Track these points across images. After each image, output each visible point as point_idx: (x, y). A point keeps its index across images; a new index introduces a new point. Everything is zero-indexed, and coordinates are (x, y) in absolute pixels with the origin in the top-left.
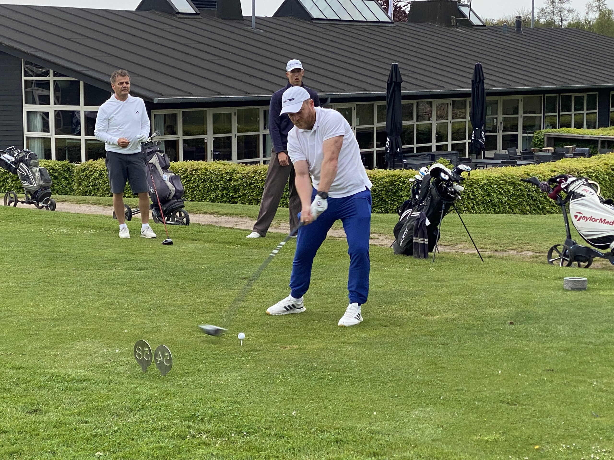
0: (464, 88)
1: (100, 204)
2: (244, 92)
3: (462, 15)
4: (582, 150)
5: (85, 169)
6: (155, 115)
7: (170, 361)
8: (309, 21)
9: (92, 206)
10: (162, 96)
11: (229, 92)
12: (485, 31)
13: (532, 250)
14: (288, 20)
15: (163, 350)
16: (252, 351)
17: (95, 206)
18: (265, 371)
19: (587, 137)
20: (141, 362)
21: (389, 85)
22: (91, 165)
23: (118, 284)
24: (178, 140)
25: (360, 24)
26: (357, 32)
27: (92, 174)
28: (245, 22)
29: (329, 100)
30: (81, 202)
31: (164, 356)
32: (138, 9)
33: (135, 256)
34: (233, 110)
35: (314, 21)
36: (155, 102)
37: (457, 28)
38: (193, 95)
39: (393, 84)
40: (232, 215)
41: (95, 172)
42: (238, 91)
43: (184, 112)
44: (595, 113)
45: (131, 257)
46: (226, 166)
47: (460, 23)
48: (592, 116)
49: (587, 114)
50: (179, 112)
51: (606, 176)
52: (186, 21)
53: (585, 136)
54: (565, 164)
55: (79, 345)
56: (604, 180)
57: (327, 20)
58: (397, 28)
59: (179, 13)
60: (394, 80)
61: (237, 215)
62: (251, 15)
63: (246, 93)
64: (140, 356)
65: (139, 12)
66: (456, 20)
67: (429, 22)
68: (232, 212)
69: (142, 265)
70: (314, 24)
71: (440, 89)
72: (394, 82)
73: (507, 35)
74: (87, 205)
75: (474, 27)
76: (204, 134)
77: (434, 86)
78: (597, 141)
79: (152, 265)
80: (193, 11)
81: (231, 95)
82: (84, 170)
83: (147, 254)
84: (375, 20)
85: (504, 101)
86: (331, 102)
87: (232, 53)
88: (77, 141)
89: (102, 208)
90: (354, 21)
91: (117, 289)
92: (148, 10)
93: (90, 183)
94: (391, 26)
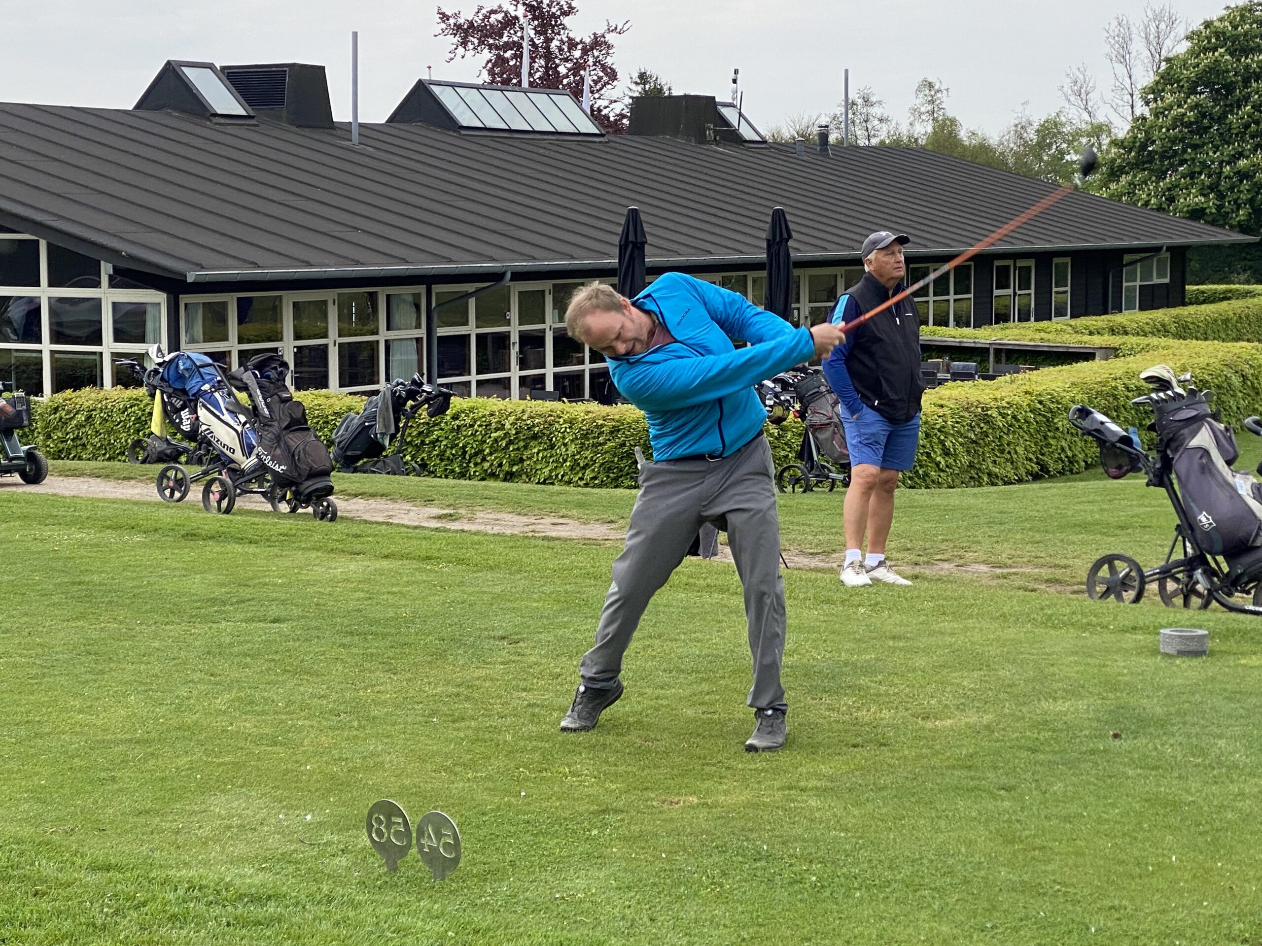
0: (746, 253)
1: (107, 476)
2: (353, 260)
3: (725, 122)
4: (964, 367)
5: (58, 407)
6: (186, 305)
7: (456, 846)
8: (454, 131)
9: (93, 481)
10: (203, 268)
11: (326, 261)
12: (765, 151)
13: (984, 562)
14: (415, 130)
15: (440, 823)
16: (604, 811)
17: (99, 480)
18: (659, 865)
19: (968, 342)
20: (383, 848)
21: (623, 248)
22: (70, 399)
23: (246, 655)
24: (230, 352)
25: (546, 137)
26: (542, 151)
27: (72, 418)
28: (339, 133)
29: (508, 275)
30: (68, 473)
31: (439, 835)
32: (138, 106)
33: (251, 590)
34: (329, 295)
35: (463, 132)
36: (190, 280)
37: (717, 145)
38: (259, 267)
39: (630, 246)
40: (373, 495)
41: (77, 413)
42: (342, 260)
43: (239, 299)
44: (970, 299)
45: (245, 593)
46: (332, 401)
47: (722, 138)
48: (964, 305)
49: (955, 300)
50: (231, 300)
51: (1029, 414)
52: (229, 129)
53: (965, 340)
54: (955, 393)
55: (218, 804)
56: (1026, 421)
57: (486, 129)
58: (611, 144)
59: (216, 115)
60: (631, 238)
61: (382, 495)
62: (349, 119)
63: (357, 263)
64: (380, 834)
65: (140, 113)
66: (715, 131)
67: (665, 134)
68: (372, 491)
69: (275, 611)
70: (462, 138)
71: (703, 255)
72: (632, 242)
73: (805, 158)
74: (82, 479)
75: (746, 145)
76: (278, 341)
77: (692, 251)
78: (988, 349)
79: (296, 612)
80: (242, 112)
81: (329, 266)
82: (56, 410)
83: (276, 585)
84: (572, 130)
85: (811, 277)
86: (511, 280)
87: (322, 189)
88: (35, 355)
89: (113, 483)
90: (534, 132)
91: (247, 666)
92: (158, 108)
93: (67, 434)
94: (600, 142)
